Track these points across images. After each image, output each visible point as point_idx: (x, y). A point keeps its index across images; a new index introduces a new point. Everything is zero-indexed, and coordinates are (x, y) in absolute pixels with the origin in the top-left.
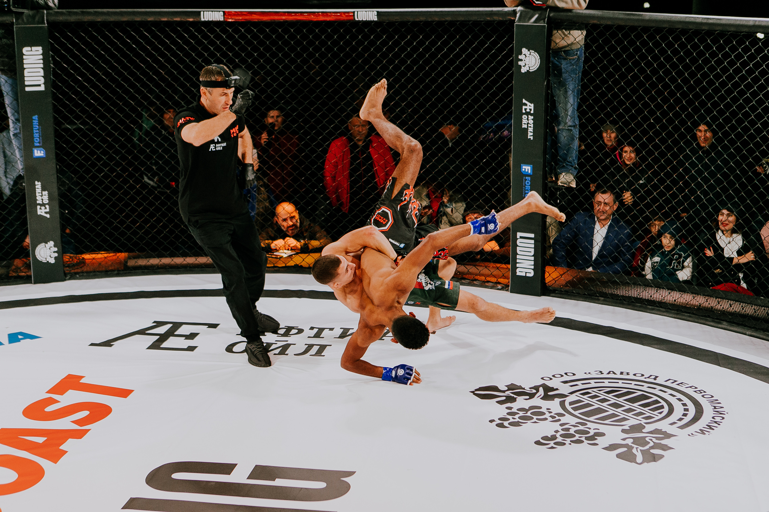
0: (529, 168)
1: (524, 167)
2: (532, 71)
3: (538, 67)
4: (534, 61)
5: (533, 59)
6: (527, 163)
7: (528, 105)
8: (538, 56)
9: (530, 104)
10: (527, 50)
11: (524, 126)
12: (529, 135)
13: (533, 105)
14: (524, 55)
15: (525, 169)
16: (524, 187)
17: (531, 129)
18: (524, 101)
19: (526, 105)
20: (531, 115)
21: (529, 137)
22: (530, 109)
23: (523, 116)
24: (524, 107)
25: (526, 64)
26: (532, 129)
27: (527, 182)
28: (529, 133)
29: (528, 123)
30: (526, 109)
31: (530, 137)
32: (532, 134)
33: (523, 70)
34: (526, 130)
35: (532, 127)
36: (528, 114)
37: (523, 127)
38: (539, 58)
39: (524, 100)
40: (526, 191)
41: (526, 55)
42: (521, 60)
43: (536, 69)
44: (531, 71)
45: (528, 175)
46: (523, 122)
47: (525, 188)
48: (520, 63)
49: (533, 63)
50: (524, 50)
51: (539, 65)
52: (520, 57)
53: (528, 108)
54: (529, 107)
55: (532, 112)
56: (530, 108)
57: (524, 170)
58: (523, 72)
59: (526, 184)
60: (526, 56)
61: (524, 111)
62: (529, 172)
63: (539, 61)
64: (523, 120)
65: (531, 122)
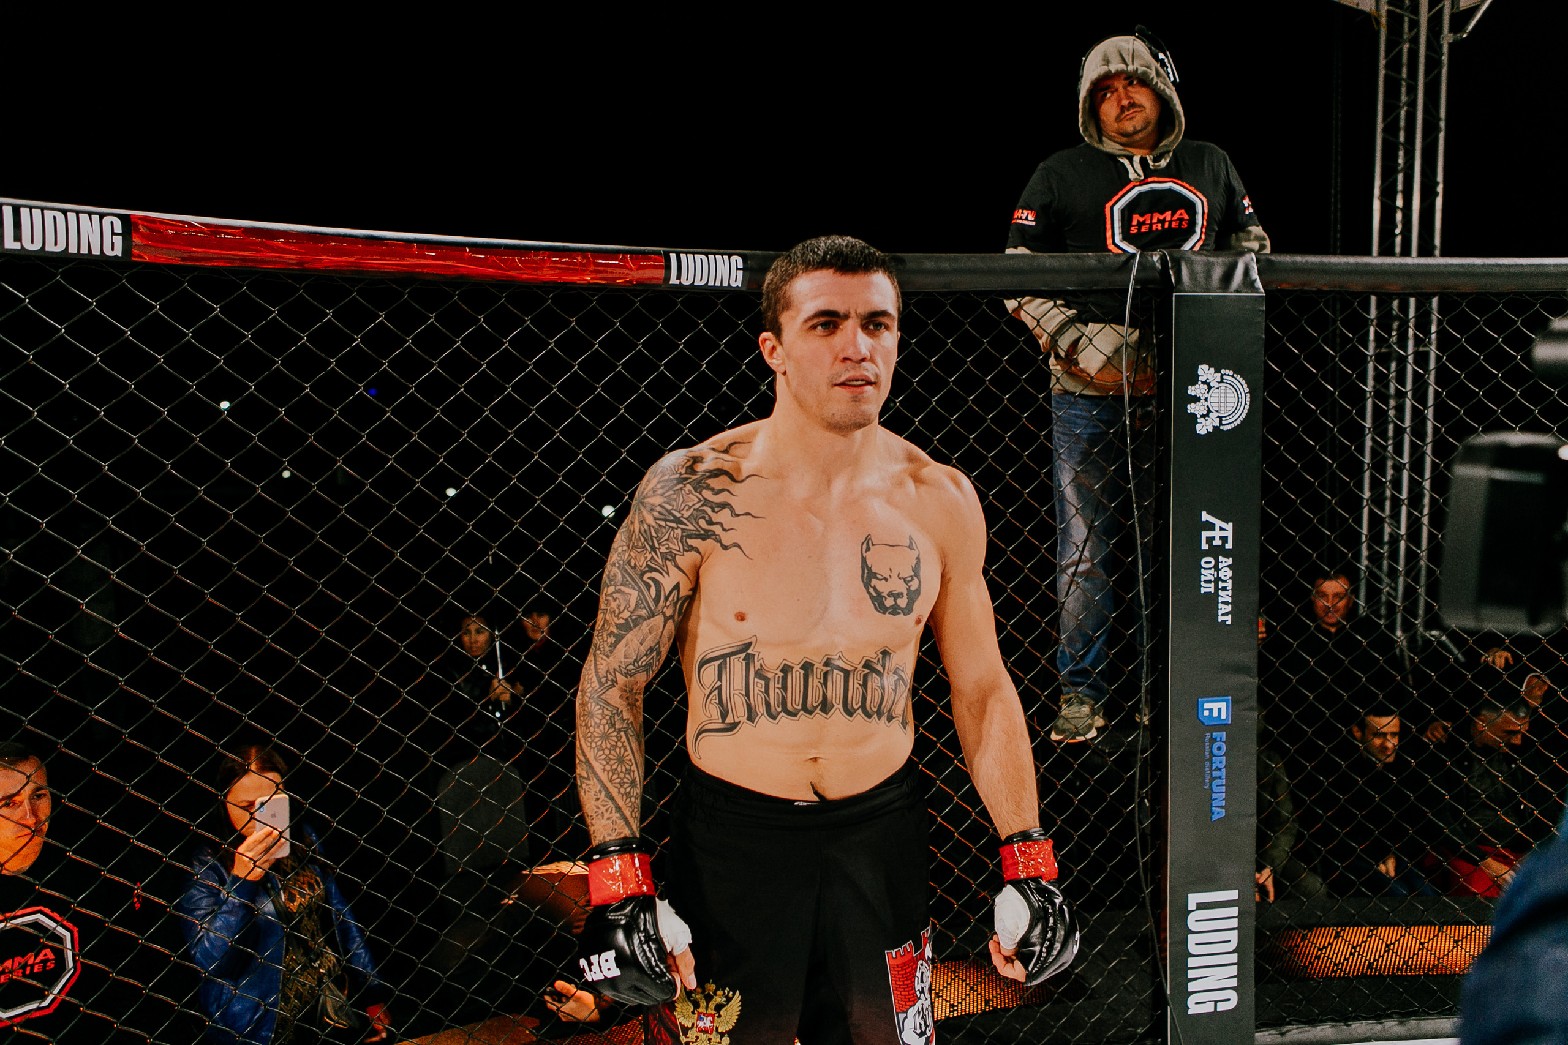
0: (1223, 705)
1: (1207, 706)
2: (1229, 427)
3: (1244, 415)
4: (1232, 400)
5: (1231, 393)
6: (1215, 694)
7: (1217, 528)
8: (1245, 386)
9: (1224, 525)
10: (1212, 370)
11: (1207, 588)
12: (1220, 612)
13: (1231, 524)
14: (1204, 383)
15: (1211, 710)
16: (1208, 764)
17: (1225, 596)
18: (1205, 516)
19: (1211, 527)
20: (1227, 554)
21: (1220, 619)
22: (1221, 538)
23: (1204, 560)
24: (1205, 534)
25: (1209, 411)
26: (1230, 593)
27: (1216, 745)
28: (1220, 605)
29: (1218, 579)
30: (1210, 540)
31: (1224, 618)
32: (1229, 608)
33: (1203, 427)
34: (1213, 597)
35: (1230, 587)
36: (1216, 552)
37: (1203, 591)
38: (1247, 390)
39: (1204, 513)
40: (1215, 774)
41: (1208, 384)
42: (1196, 399)
43: (1239, 422)
44: (1225, 428)
45: (1220, 727)
46: (1203, 578)
47: (1211, 763)
48: (1191, 408)
49: (1231, 407)
50: (1205, 372)
51: (1246, 411)
52: (1192, 391)
53: (1217, 534)
54: (1222, 531)
55: (1229, 546)
56: (1223, 534)
57: (1206, 713)
58: (1203, 432)
59: (1215, 751)
60: (1210, 388)
61: (1205, 546)
62: (1223, 716)
63: (1248, 399)
64: (1203, 571)
65: (1226, 574)
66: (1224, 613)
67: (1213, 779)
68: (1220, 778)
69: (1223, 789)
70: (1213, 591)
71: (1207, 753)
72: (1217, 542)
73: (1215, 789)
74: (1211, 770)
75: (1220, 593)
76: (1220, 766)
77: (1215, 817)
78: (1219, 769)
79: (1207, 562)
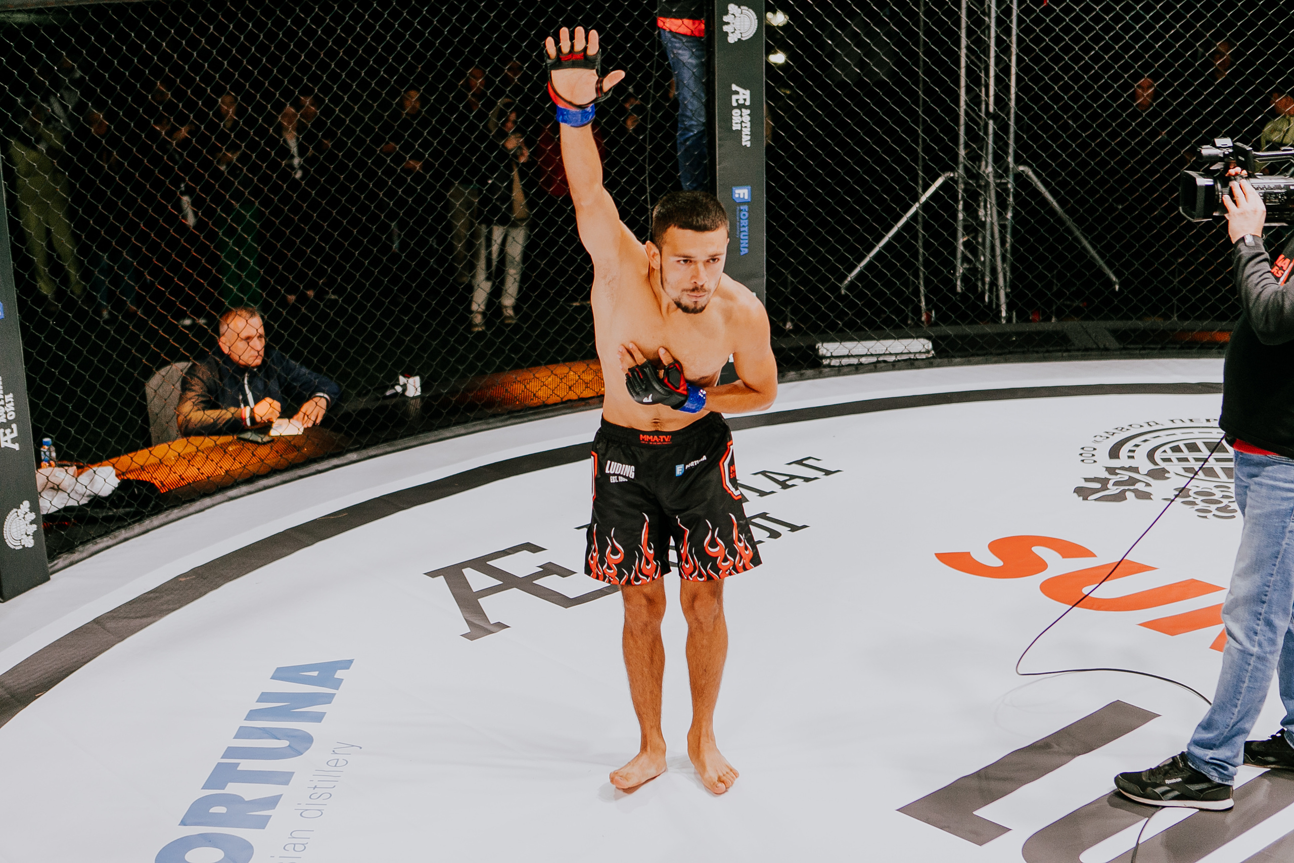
66: (746, 141)
67: (741, 232)
68: (744, 231)
69: (747, 237)
70: (739, 129)
71: (738, 218)
72: (741, 102)
73: (742, 237)
74: (740, 227)
75: (743, 129)
76: (744, 224)
77: (742, 253)
78: (743, 226)
79: (736, 113)
